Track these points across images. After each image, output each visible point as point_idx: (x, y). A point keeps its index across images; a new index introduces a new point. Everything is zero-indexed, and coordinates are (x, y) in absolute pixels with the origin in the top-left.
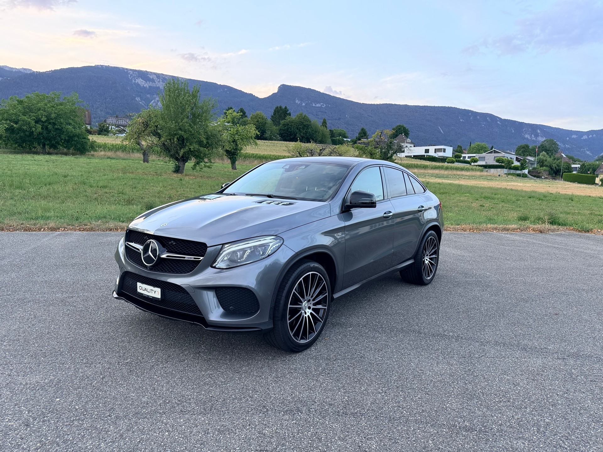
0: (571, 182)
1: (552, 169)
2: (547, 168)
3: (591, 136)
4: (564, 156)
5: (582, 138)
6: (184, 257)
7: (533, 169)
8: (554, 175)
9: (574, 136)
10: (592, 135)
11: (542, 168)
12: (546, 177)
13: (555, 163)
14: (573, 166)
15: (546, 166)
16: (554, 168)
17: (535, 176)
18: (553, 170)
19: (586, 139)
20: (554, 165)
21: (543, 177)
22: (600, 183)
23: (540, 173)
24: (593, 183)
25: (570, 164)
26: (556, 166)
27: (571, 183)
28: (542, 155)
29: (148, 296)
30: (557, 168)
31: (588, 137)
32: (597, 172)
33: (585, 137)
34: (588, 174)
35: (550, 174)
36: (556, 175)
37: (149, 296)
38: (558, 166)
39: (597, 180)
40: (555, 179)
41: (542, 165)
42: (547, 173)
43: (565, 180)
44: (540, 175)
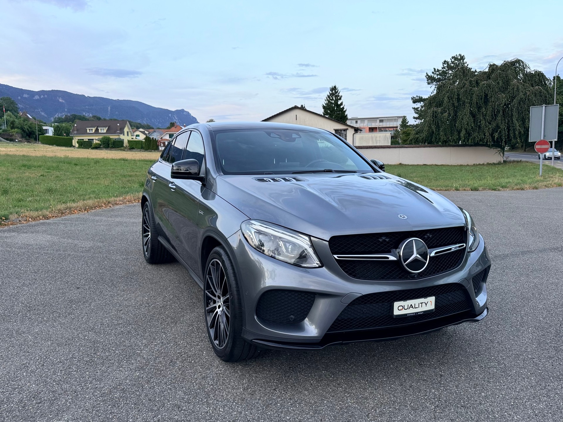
0: (49, 144)
1: (23, 131)
2: (19, 131)
3: (42, 97)
4: (30, 117)
5: (34, 98)
6: (450, 249)
7: (3, 132)
8: (28, 137)
9: (25, 96)
10: (44, 96)
11: (13, 130)
12: (20, 141)
13: (26, 125)
14: (44, 128)
15: (18, 128)
16: (27, 130)
17: (7, 139)
18: (26, 132)
19: (38, 99)
20: (26, 127)
21: (17, 140)
22: (77, 145)
23: (12, 136)
24: (71, 145)
25: (41, 126)
26: (28, 128)
27: (51, 146)
28: (8, 116)
29: (415, 313)
30: (30, 129)
31: (40, 97)
32: (71, 134)
33: (37, 97)
34: (64, 136)
35: (23, 137)
36: (29, 138)
37: (417, 313)
38: (30, 128)
39: (75, 142)
40: (29, 142)
41: (13, 127)
42: (20, 135)
43: (43, 143)
44: (13, 137)
